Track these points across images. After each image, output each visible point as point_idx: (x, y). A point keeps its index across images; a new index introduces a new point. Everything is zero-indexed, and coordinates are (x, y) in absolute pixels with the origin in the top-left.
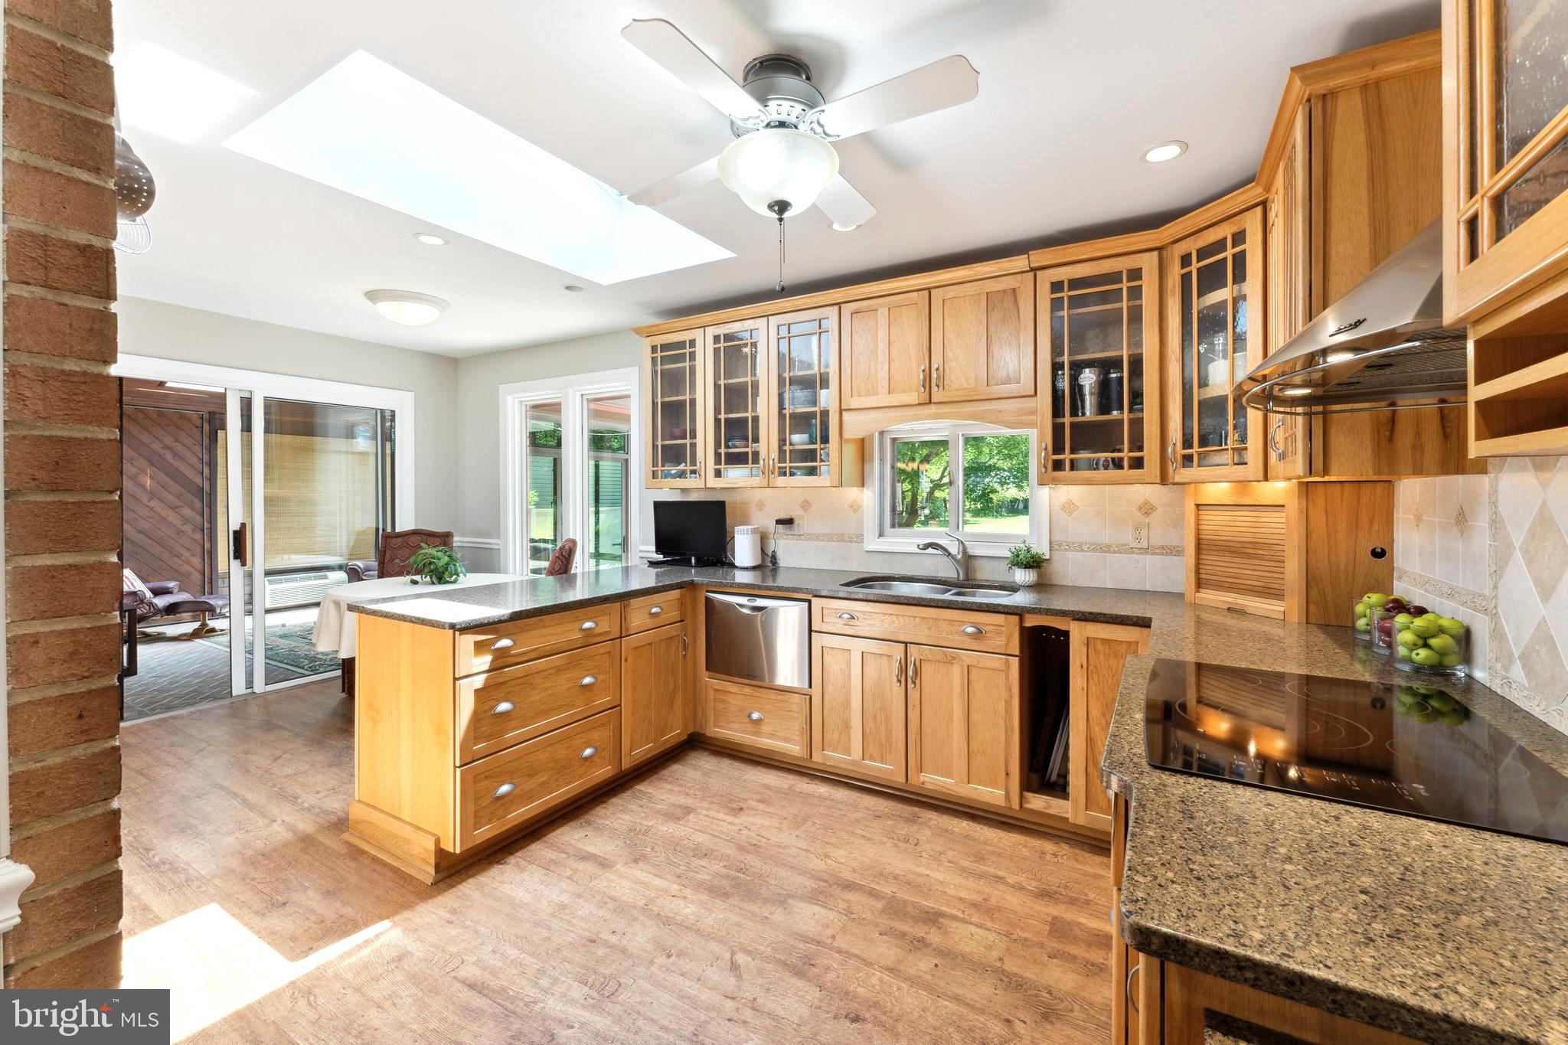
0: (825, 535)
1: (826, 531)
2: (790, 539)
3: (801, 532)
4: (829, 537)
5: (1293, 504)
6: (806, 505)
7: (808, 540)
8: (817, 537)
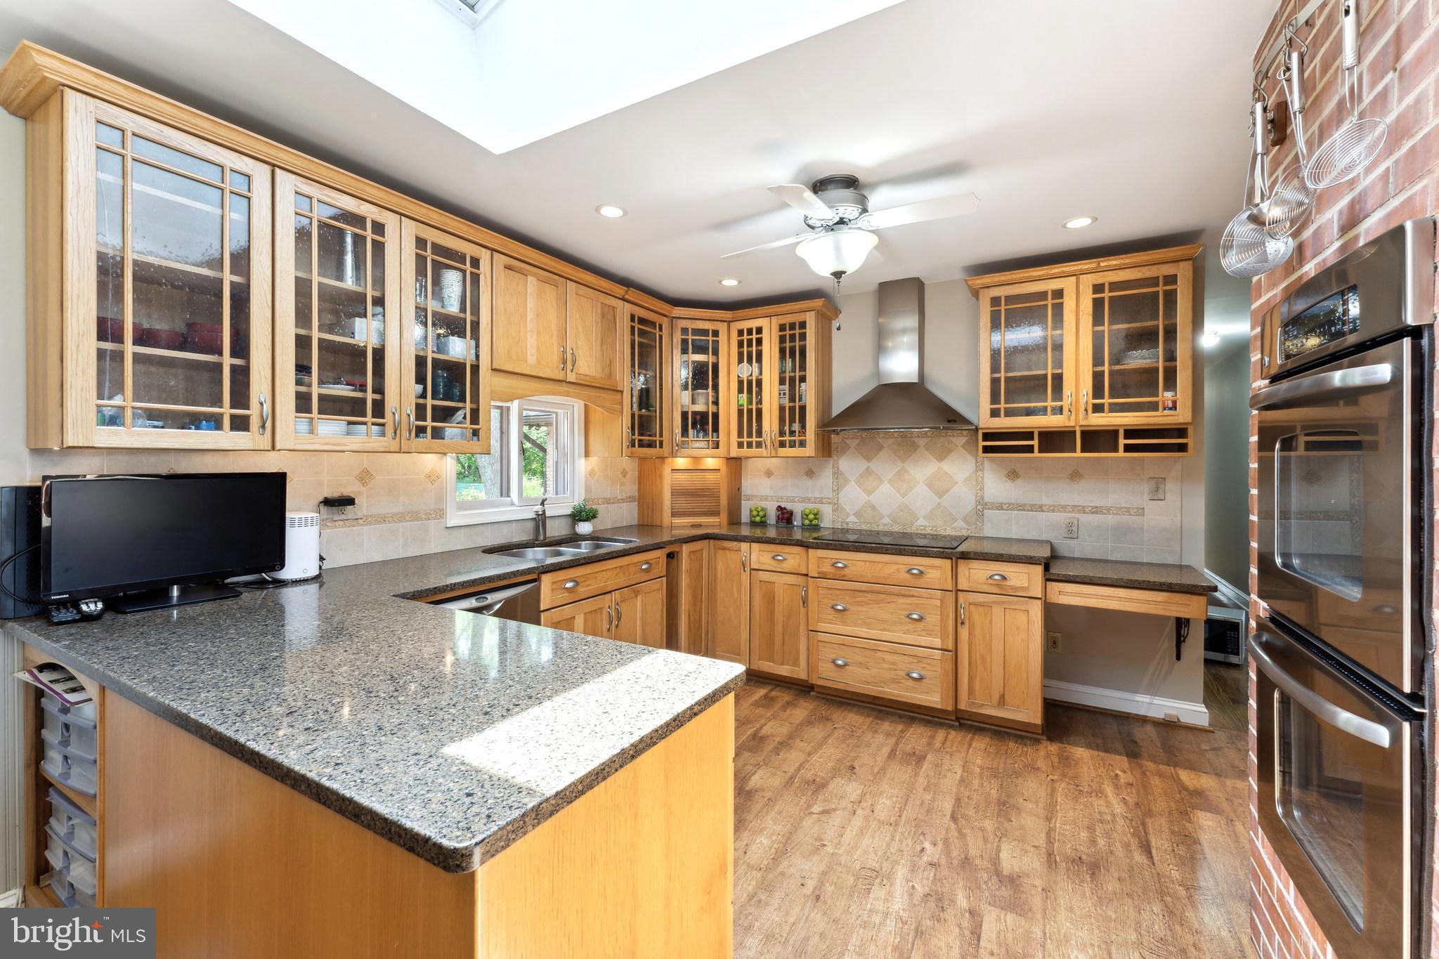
0: (394, 515)
1: (395, 510)
2: (340, 527)
3: (359, 515)
4: (400, 517)
5: (723, 468)
6: (364, 477)
7: (370, 523)
8: (383, 519)
